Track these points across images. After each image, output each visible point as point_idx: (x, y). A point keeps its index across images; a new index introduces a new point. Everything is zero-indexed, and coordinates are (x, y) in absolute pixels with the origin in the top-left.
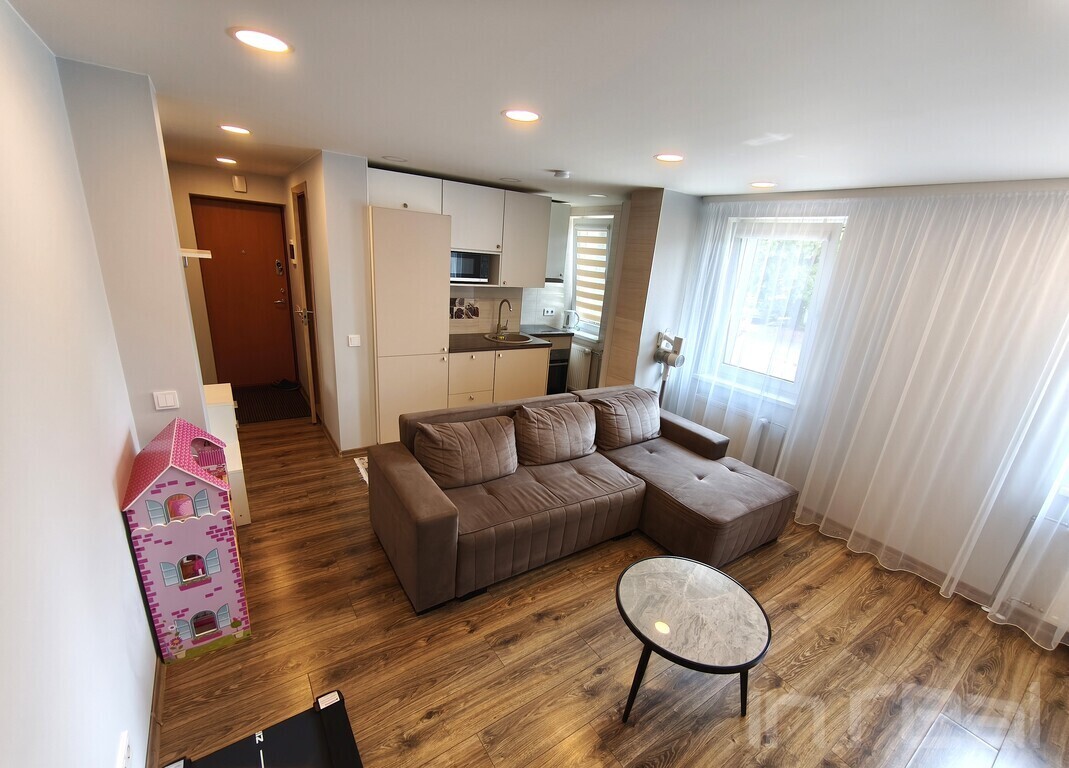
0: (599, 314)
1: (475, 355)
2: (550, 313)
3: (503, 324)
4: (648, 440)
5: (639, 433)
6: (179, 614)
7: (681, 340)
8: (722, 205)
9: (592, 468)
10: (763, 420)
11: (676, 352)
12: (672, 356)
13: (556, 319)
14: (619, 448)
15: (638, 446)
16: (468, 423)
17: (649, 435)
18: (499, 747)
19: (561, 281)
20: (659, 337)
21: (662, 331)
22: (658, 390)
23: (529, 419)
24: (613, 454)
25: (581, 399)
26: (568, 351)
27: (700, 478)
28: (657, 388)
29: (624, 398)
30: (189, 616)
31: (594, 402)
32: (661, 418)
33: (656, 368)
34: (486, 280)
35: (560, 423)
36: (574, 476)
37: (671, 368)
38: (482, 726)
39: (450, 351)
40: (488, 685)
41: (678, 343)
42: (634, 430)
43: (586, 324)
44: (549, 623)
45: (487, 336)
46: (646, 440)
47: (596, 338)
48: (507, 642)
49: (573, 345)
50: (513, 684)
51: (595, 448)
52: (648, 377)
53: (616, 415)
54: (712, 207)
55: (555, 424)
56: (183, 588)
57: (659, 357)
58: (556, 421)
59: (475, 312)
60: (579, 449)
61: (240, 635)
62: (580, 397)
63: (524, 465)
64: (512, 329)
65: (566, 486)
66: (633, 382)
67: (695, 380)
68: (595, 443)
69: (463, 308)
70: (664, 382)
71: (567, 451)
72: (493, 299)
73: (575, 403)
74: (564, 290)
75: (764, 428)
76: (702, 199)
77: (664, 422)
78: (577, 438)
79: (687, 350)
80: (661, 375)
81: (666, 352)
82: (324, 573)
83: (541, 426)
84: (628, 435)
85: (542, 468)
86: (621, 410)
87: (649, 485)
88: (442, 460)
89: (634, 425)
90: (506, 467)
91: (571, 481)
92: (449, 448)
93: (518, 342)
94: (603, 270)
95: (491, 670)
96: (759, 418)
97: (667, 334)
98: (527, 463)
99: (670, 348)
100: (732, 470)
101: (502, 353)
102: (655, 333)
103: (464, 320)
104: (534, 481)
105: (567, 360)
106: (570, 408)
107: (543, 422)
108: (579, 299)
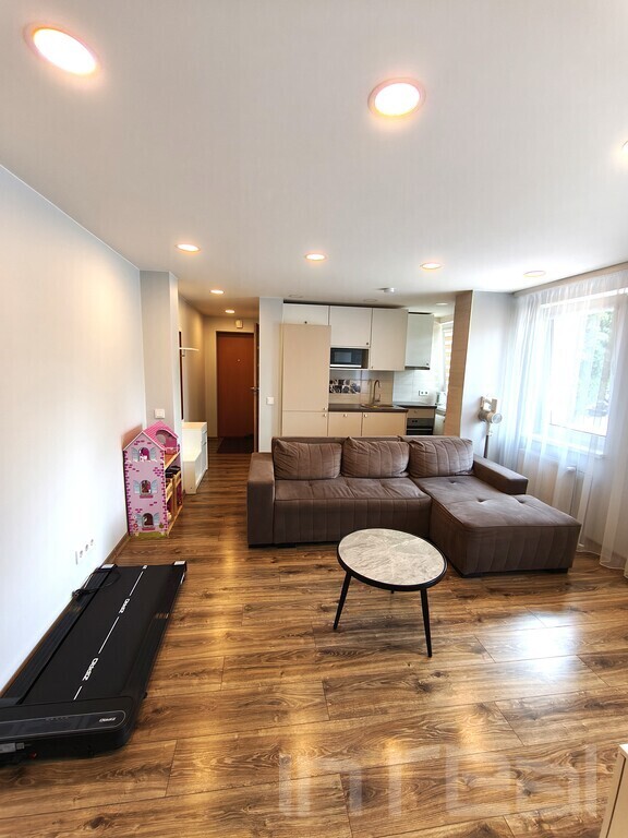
1: (346, 414)
2: (424, 394)
3: (377, 398)
4: (457, 475)
5: (446, 468)
6: (139, 511)
7: (496, 400)
9: (394, 485)
10: (570, 468)
11: (493, 411)
12: (491, 415)
15: (443, 477)
17: (459, 472)
18: (251, 613)
19: (428, 369)
20: (482, 400)
21: (483, 395)
23: (353, 447)
24: (419, 481)
25: (402, 440)
27: (480, 501)
29: (439, 442)
30: (142, 513)
31: (411, 443)
32: (474, 462)
33: (480, 427)
34: (360, 366)
35: (376, 451)
36: (376, 486)
37: (491, 424)
38: (249, 602)
39: (329, 410)
40: (265, 587)
42: (441, 465)
44: (324, 571)
45: (362, 404)
46: (453, 474)
47: (446, 408)
48: (290, 573)
49: (437, 416)
50: (278, 591)
51: (405, 474)
52: (474, 433)
53: (426, 452)
55: (373, 452)
56: (141, 497)
57: (482, 416)
58: (374, 450)
59: (357, 389)
60: (388, 471)
61: (163, 533)
63: (343, 475)
64: (385, 402)
68: (406, 470)
69: (348, 386)
70: (487, 437)
71: (378, 471)
73: (396, 442)
76: (513, 295)
77: (476, 465)
79: (500, 408)
80: (484, 431)
81: (486, 412)
82: (215, 520)
83: (360, 451)
85: (356, 480)
86: (432, 450)
87: (433, 500)
88: (286, 462)
89: (442, 462)
90: (330, 473)
92: (291, 455)
95: (272, 581)
97: (486, 397)
98: (346, 474)
99: (489, 408)
100: (522, 502)
101: (366, 414)
102: (477, 399)
103: (349, 395)
104: (345, 486)
105: (432, 427)
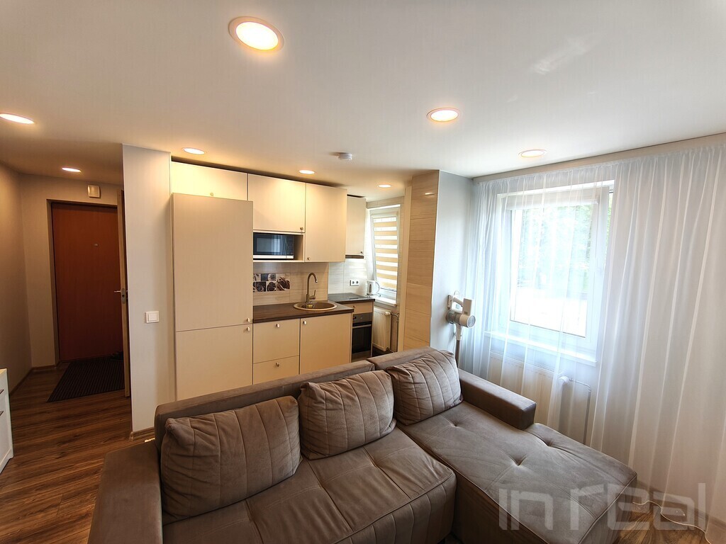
0: (395, 282)
1: (279, 323)
2: (355, 284)
3: (311, 294)
4: (451, 408)
5: (440, 400)
7: (470, 301)
8: (491, 183)
9: (391, 456)
10: (565, 379)
11: (467, 312)
12: (463, 317)
13: (361, 289)
14: (421, 421)
15: (441, 417)
16: (241, 411)
17: (451, 403)
19: (362, 257)
20: (449, 300)
21: (451, 294)
22: (454, 353)
23: (316, 399)
25: (377, 368)
26: (371, 314)
27: (519, 462)
28: (452, 349)
29: (420, 361)
31: (391, 370)
32: (461, 381)
33: (449, 329)
34: (292, 257)
35: (352, 399)
36: (369, 470)
37: (464, 328)
39: (255, 321)
41: (467, 304)
42: (435, 398)
43: (385, 291)
45: (296, 306)
46: (448, 408)
47: (394, 302)
49: (375, 309)
51: (394, 425)
52: (444, 339)
53: (414, 383)
54: (482, 185)
55: (347, 401)
57: (451, 318)
58: (348, 397)
59: (285, 285)
60: (375, 430)
62: (376, 365)
63: (308, 459)
64: (320, 297)
65: (357, 492)
66: (429, 343)
67: (487, 338)
68: (395, 416)
69: (274, 282)
70: (458, 342)
71: (360, 435)
72: (302, 273)
73: (370, 373)
74: (366, 265)
75: (567, 388)
76: (473, 181)
77: (464, 386)
78: (372, 417)
79: (476, 311)
80: (454, 334)
81: (456, 313)
83: (330, 406)
84: (428, 404)
85: (329, 462)
86: (419, 378)
87: (460, 479)
88: (190, 474)
89: (434, 394)
90: (281, 470)
91: (364, 481)
92: (203, 453)
93: (324, 309)
94: (395, 247)
96: (559, 377)
97: (456, 296)
98: (312, 456)
99: (460, 309)
100: (549, 444)
101: (306, 321)
102: (445, 296)
103: (277, 292)
104: (318, 487)
105: (371, 322)
106: (365, 379)
107: (332, 401)
108: (378, 271)
